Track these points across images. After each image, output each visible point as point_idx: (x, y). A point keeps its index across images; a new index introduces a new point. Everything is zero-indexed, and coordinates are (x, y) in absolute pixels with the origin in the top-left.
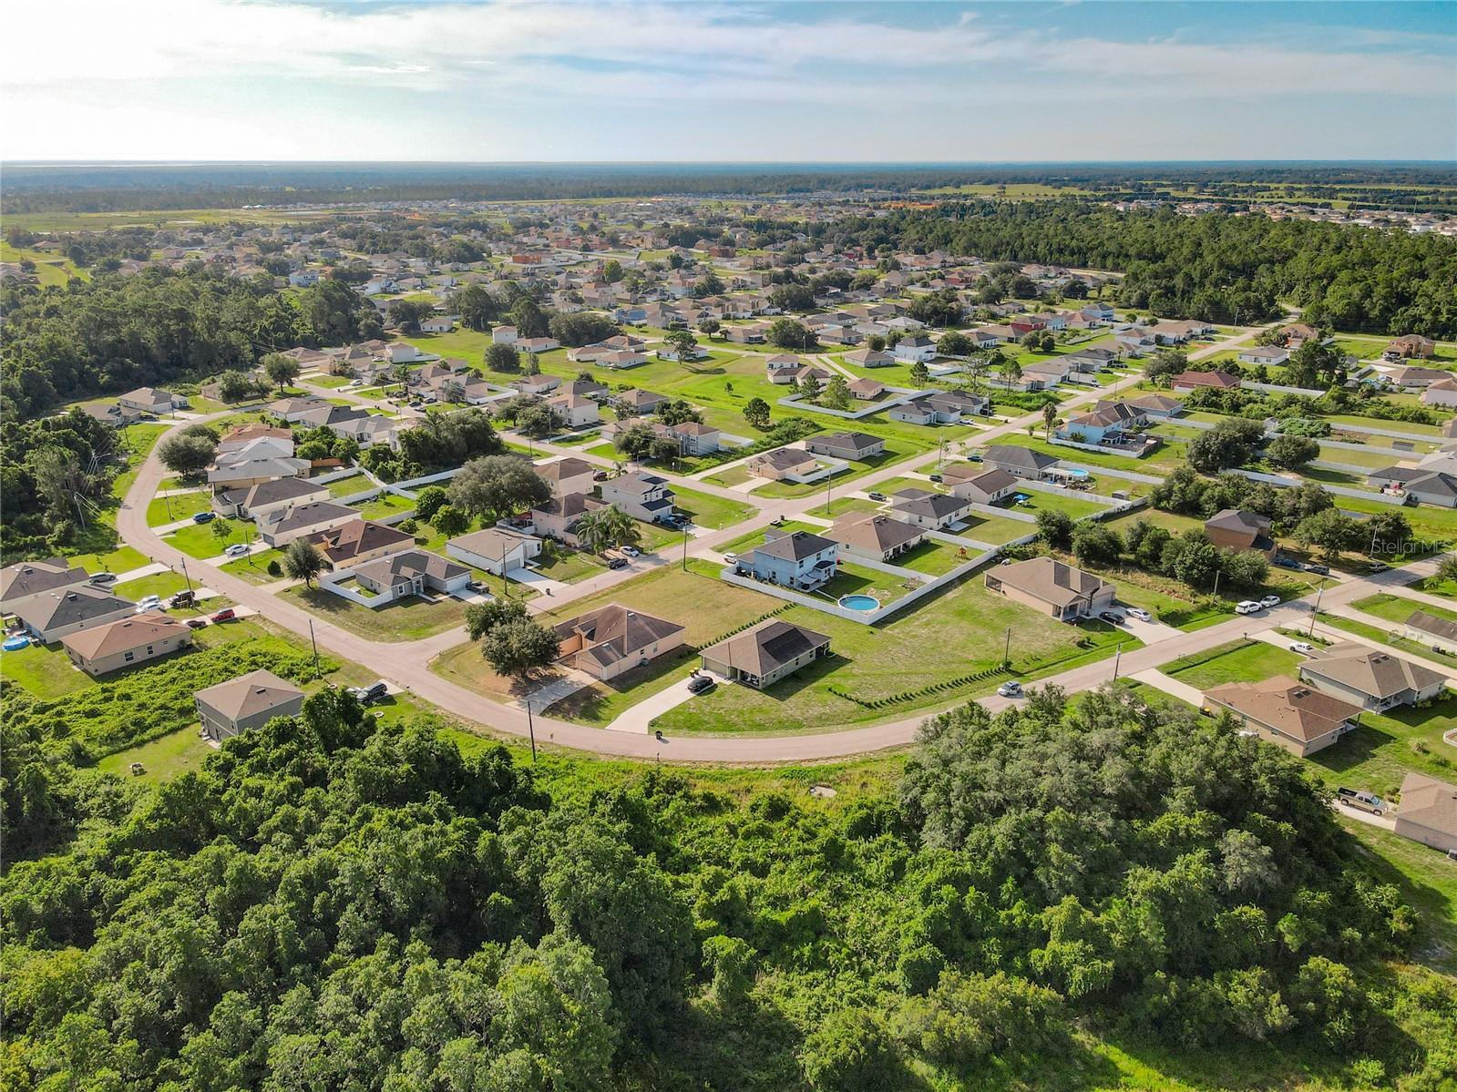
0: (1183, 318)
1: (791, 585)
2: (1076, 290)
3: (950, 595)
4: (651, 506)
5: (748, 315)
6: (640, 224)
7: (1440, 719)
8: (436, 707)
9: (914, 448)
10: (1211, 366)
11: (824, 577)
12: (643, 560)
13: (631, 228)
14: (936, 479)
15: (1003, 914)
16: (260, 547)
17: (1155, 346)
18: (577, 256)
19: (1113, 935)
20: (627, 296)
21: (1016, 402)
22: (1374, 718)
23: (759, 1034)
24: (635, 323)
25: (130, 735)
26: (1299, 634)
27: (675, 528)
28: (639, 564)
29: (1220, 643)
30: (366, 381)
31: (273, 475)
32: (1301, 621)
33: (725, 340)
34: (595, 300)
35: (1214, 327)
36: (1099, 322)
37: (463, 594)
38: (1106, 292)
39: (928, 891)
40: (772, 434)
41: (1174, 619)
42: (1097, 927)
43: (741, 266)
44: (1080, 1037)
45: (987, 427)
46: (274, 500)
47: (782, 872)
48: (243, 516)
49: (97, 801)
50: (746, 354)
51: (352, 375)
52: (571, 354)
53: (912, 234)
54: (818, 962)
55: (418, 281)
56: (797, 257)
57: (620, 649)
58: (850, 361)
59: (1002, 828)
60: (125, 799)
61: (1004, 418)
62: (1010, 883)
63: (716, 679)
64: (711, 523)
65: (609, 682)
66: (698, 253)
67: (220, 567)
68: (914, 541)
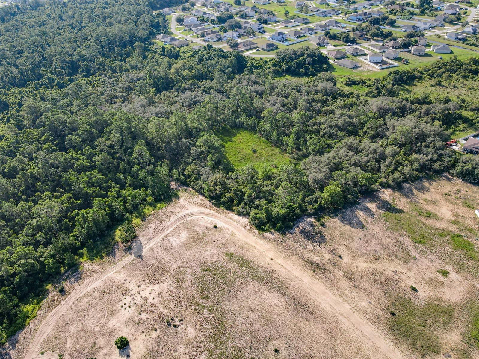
1: (277, 40)
4: (259, 29)
9: (316, 21)
11: (283, 39)
12: (255, 37)
16: (195, 34)
22: (349, 55)
27: (262, 33)
31: (195, 23)
40: (288, 18)
41: (336, 46)
45: (335, 17)
46: (196, 27)
48: (191, 30)
51: (206, 6)
61: (341, 16)
63: (260, 50)
64: (269, 32)
67: (189, 37)
68: (302, 35)
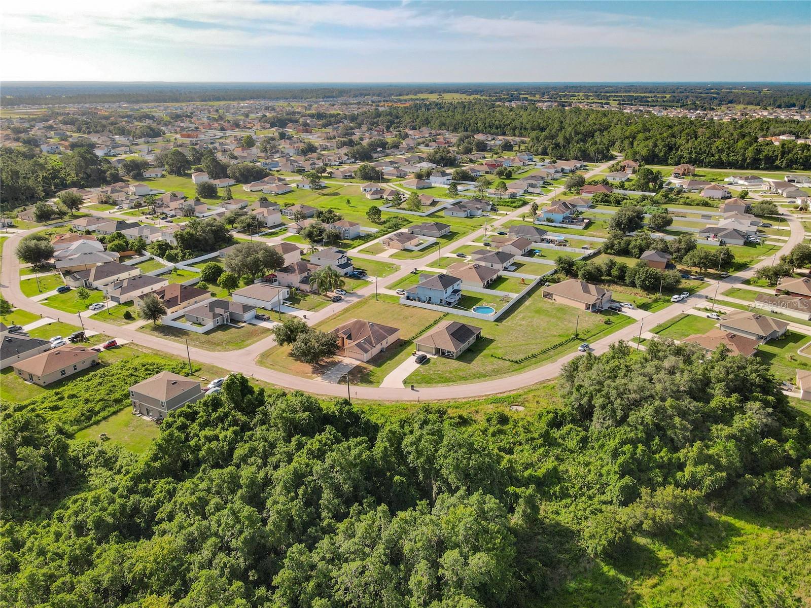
0: (568, 160)
1: (441, 303)
2: (508, 147)
3: (527, 303)
4: (342, 266)
5: (337, 163)
6: (247, 116)
7: (791, 344)
8: (274, 385)
9: (466, 230)
10: (596, 183)
11: (457, 298)
12: (350, 297)
13: (243, 118)
14: (487, 245)
15: (657, 456)
16: (111, 304)
17: (561, 174)
18: (219, 134)
19: (721, 459)
20: (263, 154)
21: (505, 204)
22: (763, 346)
23: (554, 536)
24: (274, 169)
25: (89, 418)
26: (707, 310)
27: (359, 278)
28: (348, 298)
29: (672, 317)
30: (125, 206)
31: (98, 261)
32: (704, 304)
33: (331, 177)
34: (245, 157)
35: (586, 163)
36: (527, 162)
37: (255, 322)
38: (523, 147)
39: (616, 449)
40: (387, 225)
41: (645, 307)
42: (710, 457)
43: (319, 137)
44: (712, 514)
45: (499, 217)
46: (107, 276)
47: (522, 451)
48: (89, 287)
49: (92, 457)
50: (346, 184)
51: (115, 203)
52: (246, 188)
53: (407, 119)
54: (564, 495)
55: (127, 149)
56: (348, 132)
57: (371, 343)
58: (407, 186)
59: (646, 412)
60: (110, 454)
61: (505, 213)
62: (657, 440)
63: (429, 356)
64: (377, 274)
65: (368, 362)
66: (290, 131)
67: (90, 317)
68: (495, 277)
